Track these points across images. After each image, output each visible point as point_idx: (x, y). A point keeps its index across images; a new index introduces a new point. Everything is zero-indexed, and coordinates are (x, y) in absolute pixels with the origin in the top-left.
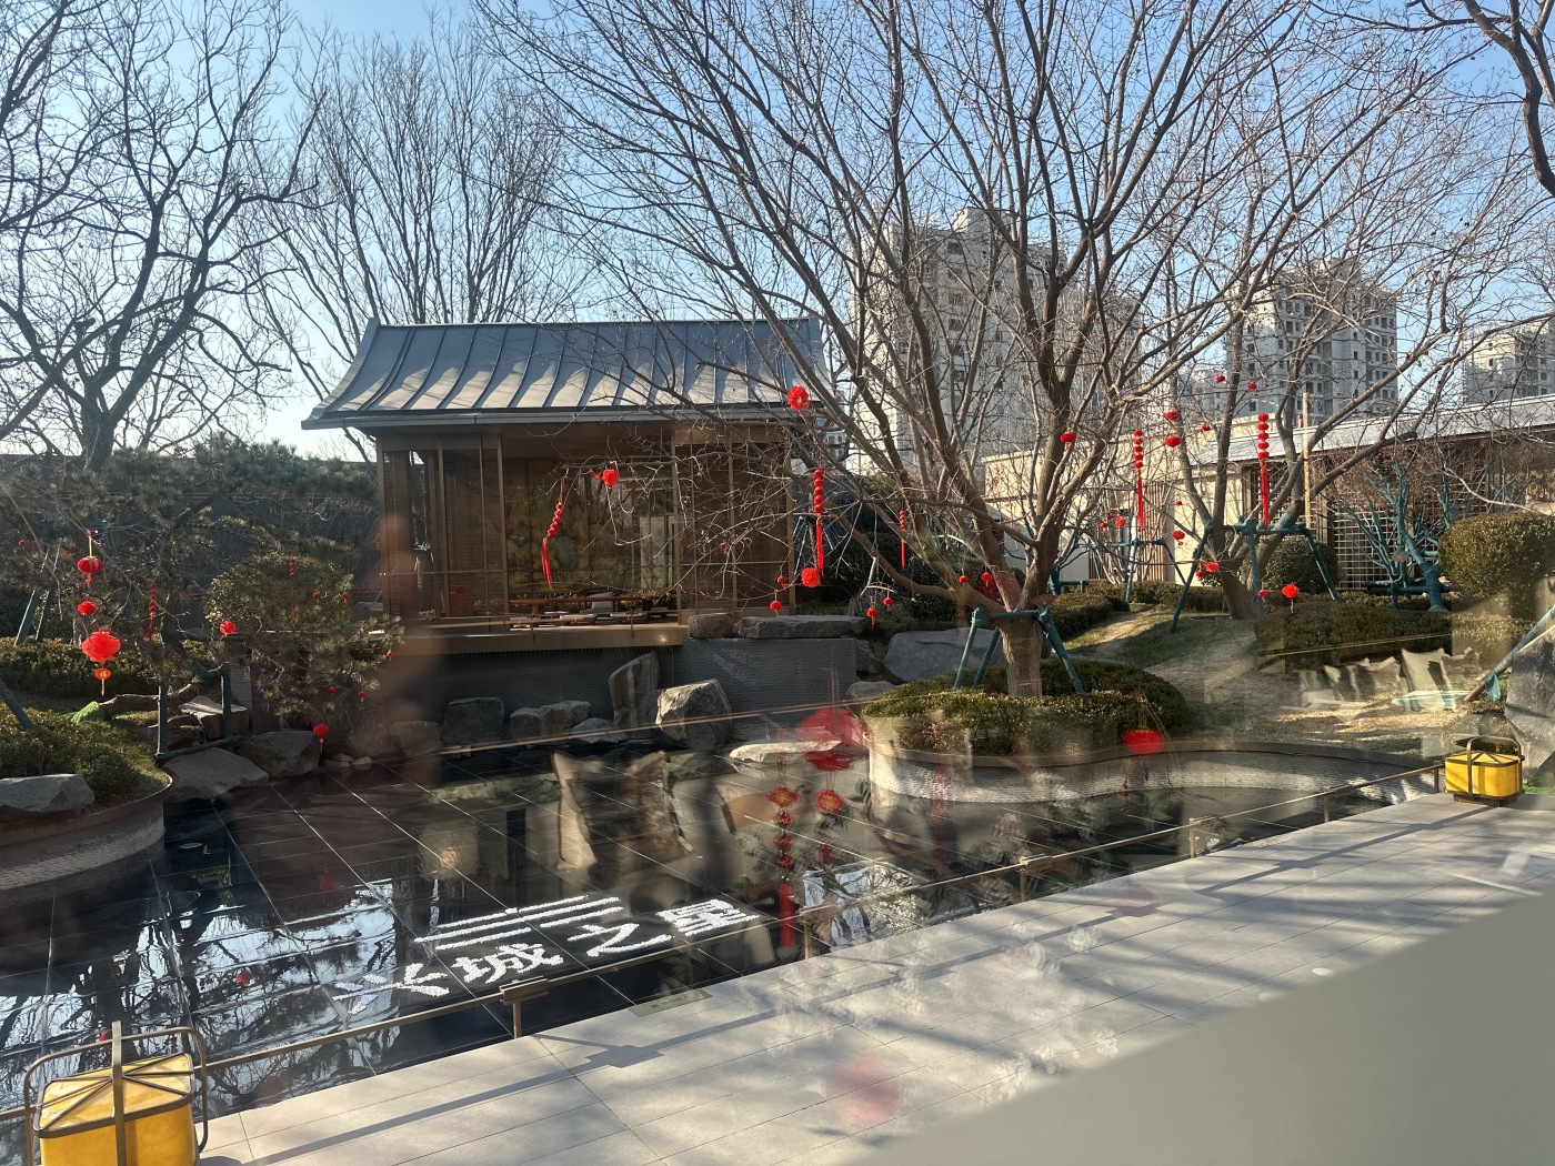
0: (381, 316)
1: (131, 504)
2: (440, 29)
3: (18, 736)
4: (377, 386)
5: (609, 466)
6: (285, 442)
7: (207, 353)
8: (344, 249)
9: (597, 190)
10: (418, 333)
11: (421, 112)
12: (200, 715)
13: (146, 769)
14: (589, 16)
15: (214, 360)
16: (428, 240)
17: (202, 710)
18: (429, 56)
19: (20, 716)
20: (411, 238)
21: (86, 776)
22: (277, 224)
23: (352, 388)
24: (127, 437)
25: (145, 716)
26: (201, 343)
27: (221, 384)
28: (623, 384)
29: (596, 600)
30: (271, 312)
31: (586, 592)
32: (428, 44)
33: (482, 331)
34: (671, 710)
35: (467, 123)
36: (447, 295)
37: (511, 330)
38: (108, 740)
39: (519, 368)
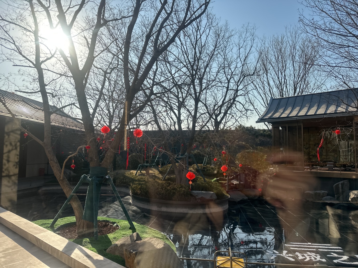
0: (273, 96)
2: (288, 30)
3: (204, 183)
4: (272, 112)
7: (237, 108)
10: (282, 99)
11: (283, 49)
12: (235, 183)
13: (225, 193)
15: (238, 110)
16: (284, 79)
18: (285, 37)
19: (204, 179)
20: (280, 78)
21: (215, 193)
23: (267, 113)
25: (224, 182)
29: (328, 164)
30: (249, 99)
31: (325, 162)
32: (285, 34)
33: (297, 97)
34: (354, 197)
35: (294, 50)
36: (288, 90)
37: (305, 96)
38: (218, 186)
39: (308, 105)
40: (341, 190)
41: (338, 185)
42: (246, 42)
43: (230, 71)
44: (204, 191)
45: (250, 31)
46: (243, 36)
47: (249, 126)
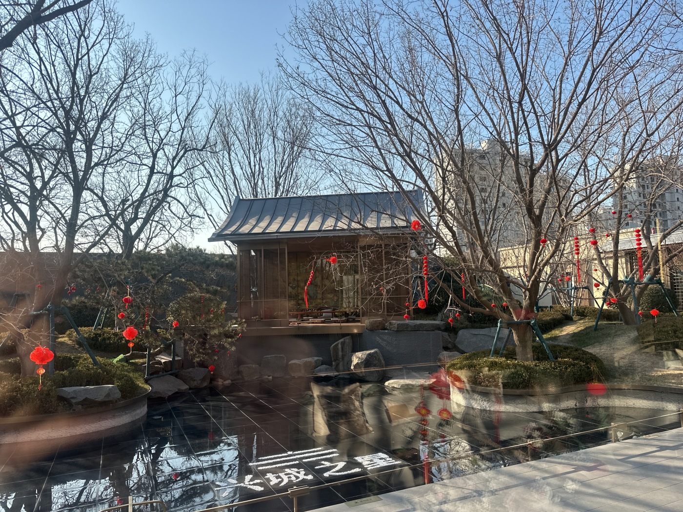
0: (240, 195)
1: (140, 273)
2: (265, 79)
3: (93, 368)
4: (238, 224)
5: (333, 256)
6: (202, 247)
7: (171, 211)
8: (226, 168)
9: (329, 142)
10: (255, 202)
11: (257, 112)
12: (163, 361)
13: (141, 383)
14: (327, 71)
15: (174, 214)
16: (259, 164)
17: (164, 359)
18: (261, 91)
19: (94, 360)
20: (252, 164)
21: (118, 386)
22: (200, 159)
23: (229, 224)
24: (139, 246)
25: (141, 361)
26: (169, 207)
27: (176, 223)
28: (337, 220)
29: (325, 312)
30: (196, 194)
31: (321, 309)
32: (260, 85)
33: (279, 200)
34: (357, 363)
35: (275, 116)
36: (266, 186)
37: (292, 200)
38: (127, 371)
39: (295, 215)
40: (340, 353)
41: (337, 345)
42: (189, 85)
43: (156, 136)
44: (93, 385)
45: (198, 65)
46: (184, 73)
47: (195, 247)
